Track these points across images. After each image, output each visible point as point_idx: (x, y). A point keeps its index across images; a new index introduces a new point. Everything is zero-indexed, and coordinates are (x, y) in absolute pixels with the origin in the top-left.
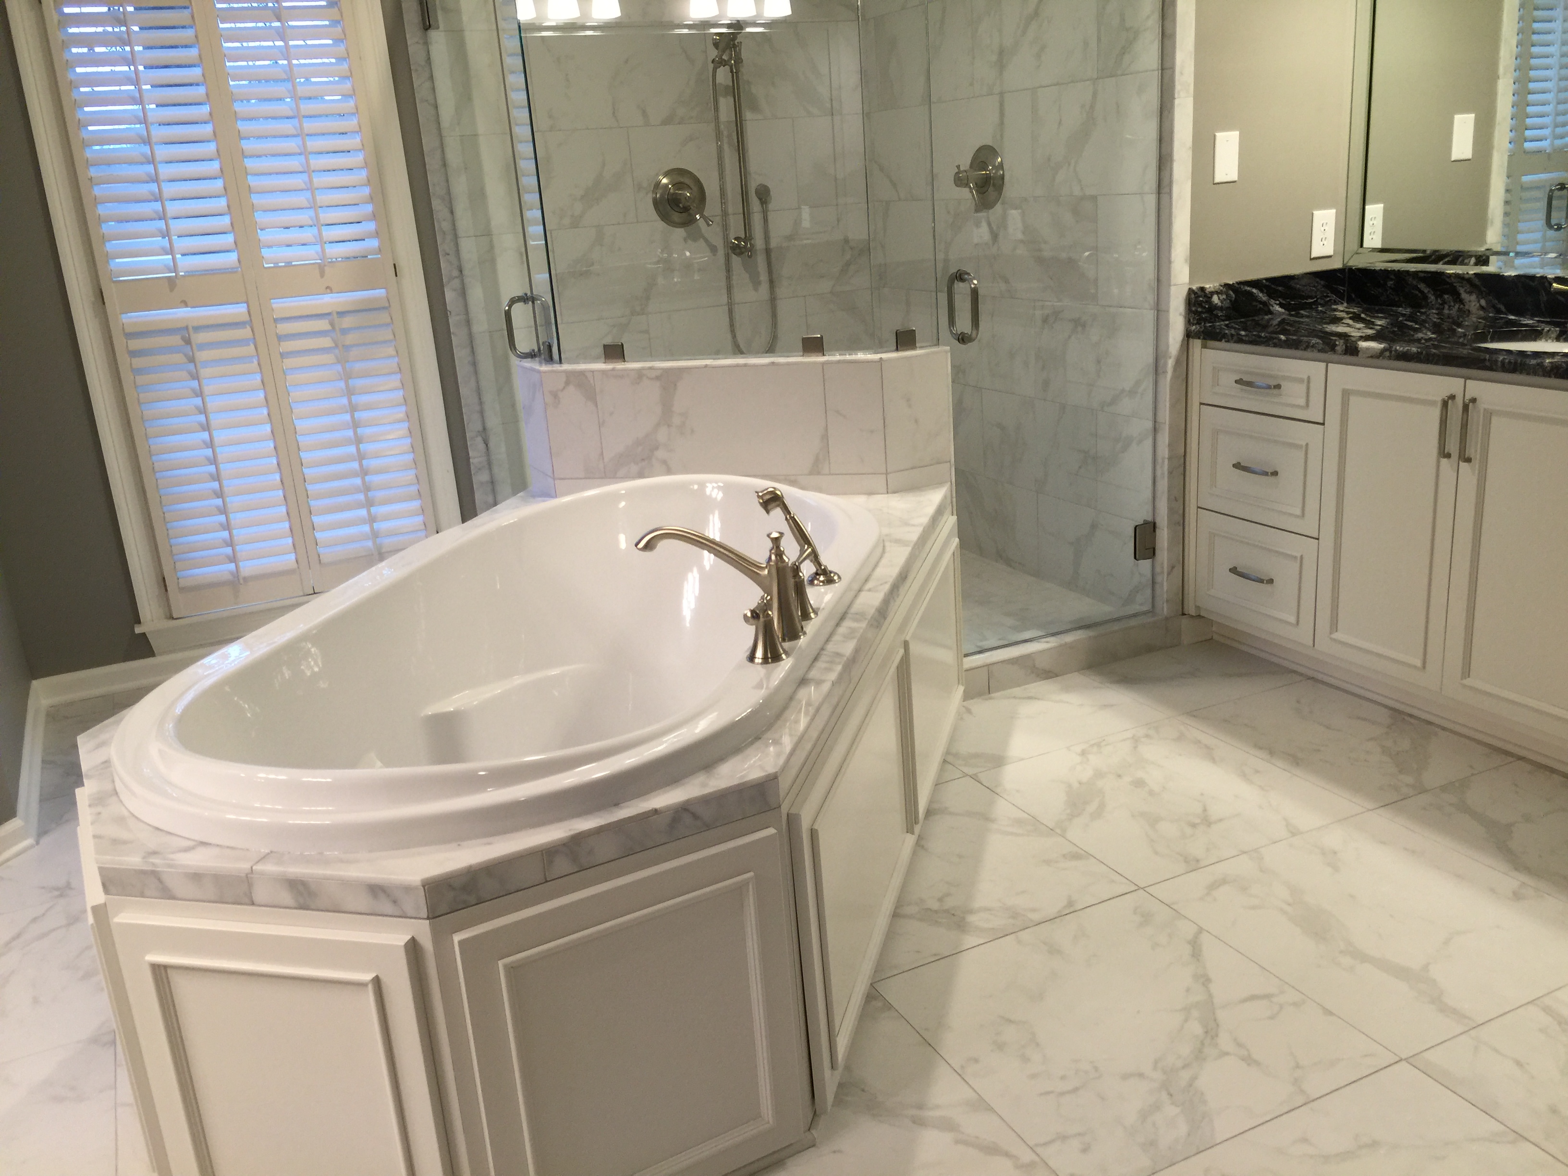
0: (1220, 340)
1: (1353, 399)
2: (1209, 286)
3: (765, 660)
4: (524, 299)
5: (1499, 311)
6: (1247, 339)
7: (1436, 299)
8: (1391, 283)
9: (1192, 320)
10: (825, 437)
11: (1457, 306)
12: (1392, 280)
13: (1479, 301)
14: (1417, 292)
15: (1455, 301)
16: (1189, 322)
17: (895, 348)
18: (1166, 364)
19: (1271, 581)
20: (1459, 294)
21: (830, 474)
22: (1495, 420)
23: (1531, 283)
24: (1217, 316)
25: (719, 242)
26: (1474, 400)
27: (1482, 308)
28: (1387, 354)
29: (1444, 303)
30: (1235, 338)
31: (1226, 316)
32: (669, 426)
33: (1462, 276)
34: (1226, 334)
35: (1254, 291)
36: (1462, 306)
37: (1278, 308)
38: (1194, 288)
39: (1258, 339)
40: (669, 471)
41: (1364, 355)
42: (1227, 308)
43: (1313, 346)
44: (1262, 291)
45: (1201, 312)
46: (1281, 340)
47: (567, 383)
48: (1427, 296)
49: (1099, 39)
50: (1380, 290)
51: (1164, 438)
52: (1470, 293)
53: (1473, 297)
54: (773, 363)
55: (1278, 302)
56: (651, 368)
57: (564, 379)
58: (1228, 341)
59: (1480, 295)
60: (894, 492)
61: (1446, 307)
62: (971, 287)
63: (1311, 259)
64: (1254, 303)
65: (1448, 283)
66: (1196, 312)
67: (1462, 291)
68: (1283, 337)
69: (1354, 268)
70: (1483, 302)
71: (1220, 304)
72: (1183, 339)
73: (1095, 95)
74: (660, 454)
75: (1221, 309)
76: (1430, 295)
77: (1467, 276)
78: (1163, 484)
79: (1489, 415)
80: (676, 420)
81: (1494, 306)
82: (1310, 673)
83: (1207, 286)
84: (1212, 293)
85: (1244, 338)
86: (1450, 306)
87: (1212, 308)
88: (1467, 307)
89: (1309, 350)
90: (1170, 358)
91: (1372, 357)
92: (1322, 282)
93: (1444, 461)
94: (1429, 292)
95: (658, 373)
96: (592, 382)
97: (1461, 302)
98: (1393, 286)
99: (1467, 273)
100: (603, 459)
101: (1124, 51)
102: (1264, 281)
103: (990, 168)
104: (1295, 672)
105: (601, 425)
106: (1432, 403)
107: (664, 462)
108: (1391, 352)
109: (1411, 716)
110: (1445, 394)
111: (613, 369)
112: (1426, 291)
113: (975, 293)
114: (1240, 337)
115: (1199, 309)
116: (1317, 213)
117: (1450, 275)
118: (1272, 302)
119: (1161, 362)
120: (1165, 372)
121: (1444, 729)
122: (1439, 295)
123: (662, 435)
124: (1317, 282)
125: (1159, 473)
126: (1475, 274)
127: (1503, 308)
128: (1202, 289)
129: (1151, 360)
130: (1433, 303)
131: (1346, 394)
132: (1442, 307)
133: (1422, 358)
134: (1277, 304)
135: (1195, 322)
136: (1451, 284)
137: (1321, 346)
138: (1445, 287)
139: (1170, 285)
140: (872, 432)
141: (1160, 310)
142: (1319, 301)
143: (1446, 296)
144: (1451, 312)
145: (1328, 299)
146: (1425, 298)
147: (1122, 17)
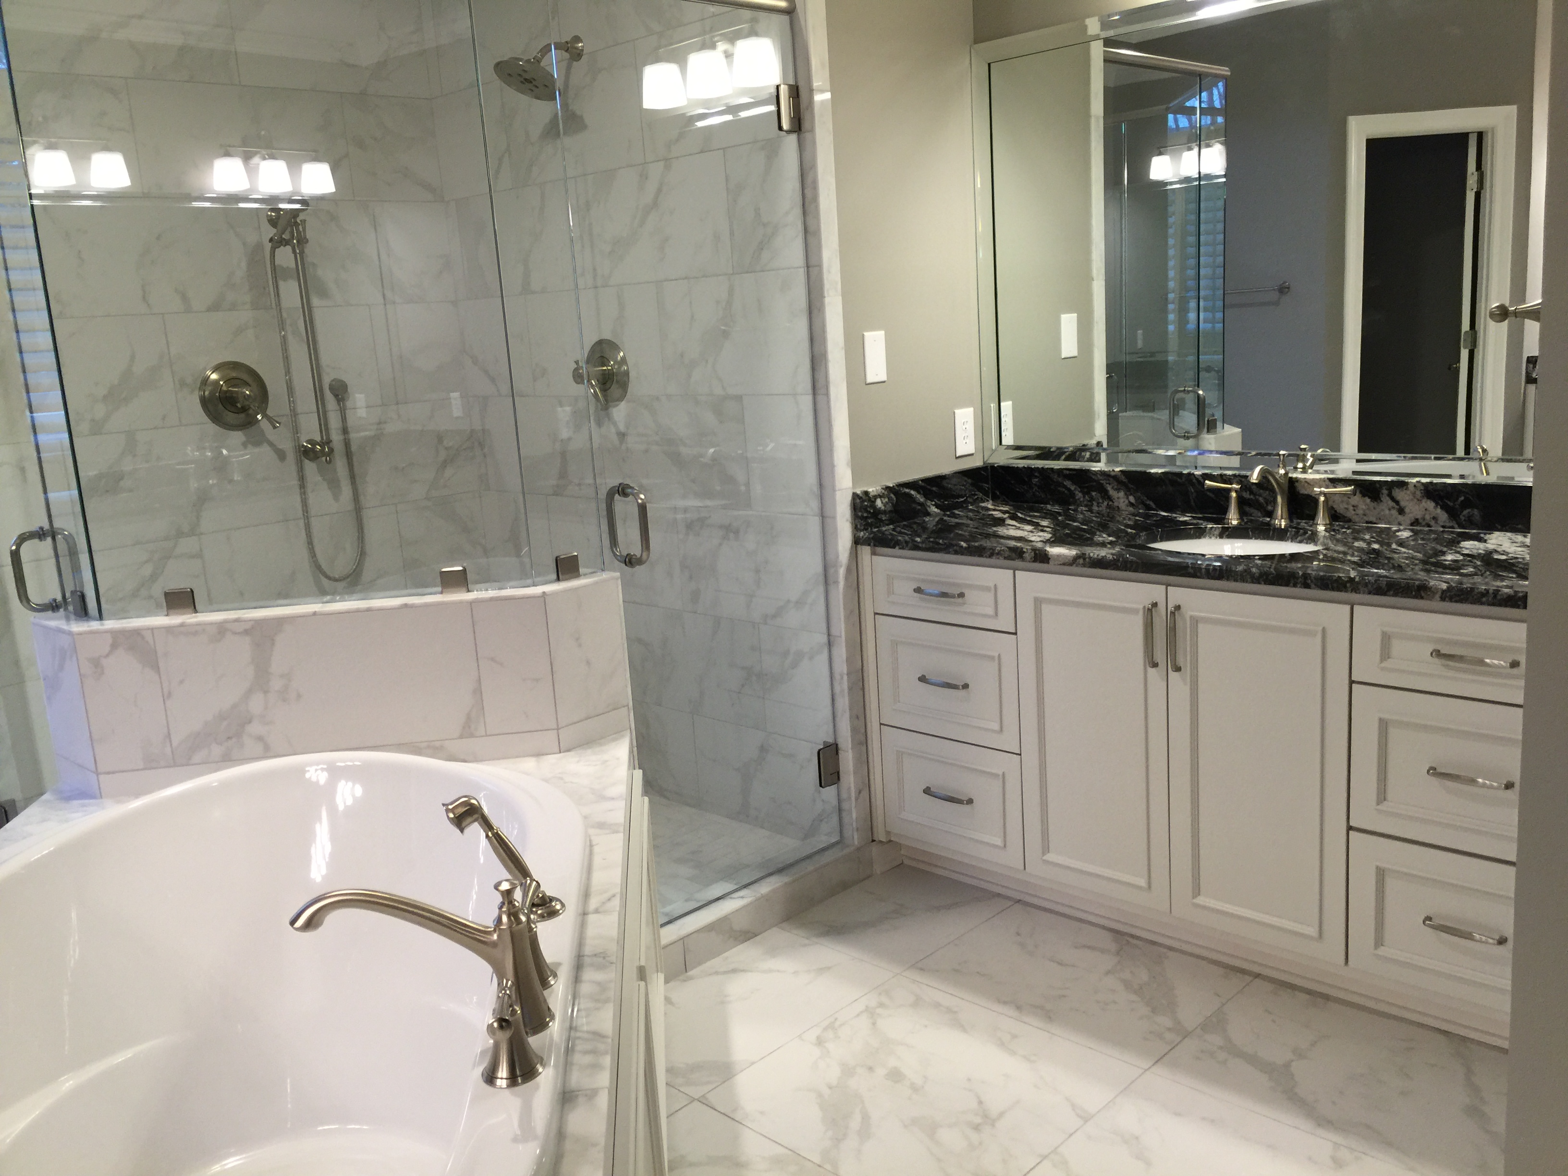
0: (894, 547)
1: (1047, 610)
2: (873, 490)
3: (513, 1081)
4: (40, 534)
5: (1148, 508)
6: (924, 546)
7: (1084, 497)
8: (1037, 480)
9: (859, 526)
10: (478, 691)
11: (1106, 503)
12: (1036, 477)
13: (1128, 498)
14: (1064, 490)
15: (1103, 498)
16: (856, 528)
17: (554, 576)
18: (837, 572)
19: (970, 801)
20: (1106, 492)
21: (486, 736)
22: (1201, 626)
23: (1179, 480)
24: (881, 520)
25: (287, 445)
26: (1178, 608)
27: (1131, 504)
28: (1081, 561)
29: (1092, 499)
30: (910, 545)
31: (889, 520)
32: (266, 692)
33: (1108, 473)
34: (900, 540)
35: (913, 492)
36: (1111, 503)
37: (934, 509)
38: (859, 492)
39: (936, 546)
40: (268, 753)
41: (1056, 563)
42: (890, 511)
43: (998, 554)
44: (919, 493)
45: (867, 518)
46: (962, 547)
47: (114, 646)
48: (1074, 494)
49: (732, 233)
50: (1025, 487)
51: (841, 652)
52: (1118, 490)
53: (1122, 494)
54: (406, 606)
55: (933, 503)
56: (237, 620)
57: (110, 641)
58: (902, 548)
59: (1128, 492)
60: (569, 750)
61: (1095, 503)
62: (638, 502)
63: (957, 458)
64: (914, 505)
65: (1095, 481)
66: (862, 518)
67: (1109, 488)
68: (963, 544)
69: (996, 465)
70: (1132, 499)
71: (883, 508)
72: (852, 547)
73: (731, 291)
74: (255, 728)
75: (885, 512)
76: (1077, 492)
77: (1113, 474)
78: (843, 703)
79: (1195, 621)
80: (276, 684)
81: (1143, 503)
82: (1018, 896)
83: (870, 490)
84: (876, 497)
85: (920, 545)
86: (1098, 503)
87: (877, 512)
88: (1116, 504)
89: (994, 557)
90: (841, 566)
91: (1064, 564)
92: (970, 481)
93: (1152, 671)
94: (1075, 489)
95: (248, 626)
96: (151, 642)
97: (1110, 498)
98: (1038, 484)
99: (1113, 470)
100: (171, 741)
101: (761, 247)
102: (920, 482)
103: (612, 363)
104: (999, 895)
105: (167, 696)
106: (1134, 611)
107: (260, 739)
108: (1084, 559)
109: (1132, 936)
110: (1148, 604)
111: (182, 625)
112: (1073, 488)
113: (643, 508)
114: (915, 543)
115: (865, 515)
116: (958, 412)
117: (1096, 473)
118: (929, 503)
119: (831, 571)
120: (836, 582)
121: (1171, 948)
122: (1086, 491)
123: (256, 704)
124: (966, 481)
125: (837, 689)
126: (1120, 471)
127: (1154, 506)
128: (866, 493)
129: (820, 569)
130: (1082, 499)
131: (1038, 603)
132: (1089, 503)
133: (1119, 565)
134: (933, 505)
135: (862, 528)
136: (1098, 482)
137: (1007, 553)
138: (1091, 484)
139: (834, 490)
140: (537, 680)
141: (825, 517)
142: (968, 499)
143: (1094, 494)
144: (1100, 509)
145: (976, 497)
146: (1072, 494)
147: (757, 212)
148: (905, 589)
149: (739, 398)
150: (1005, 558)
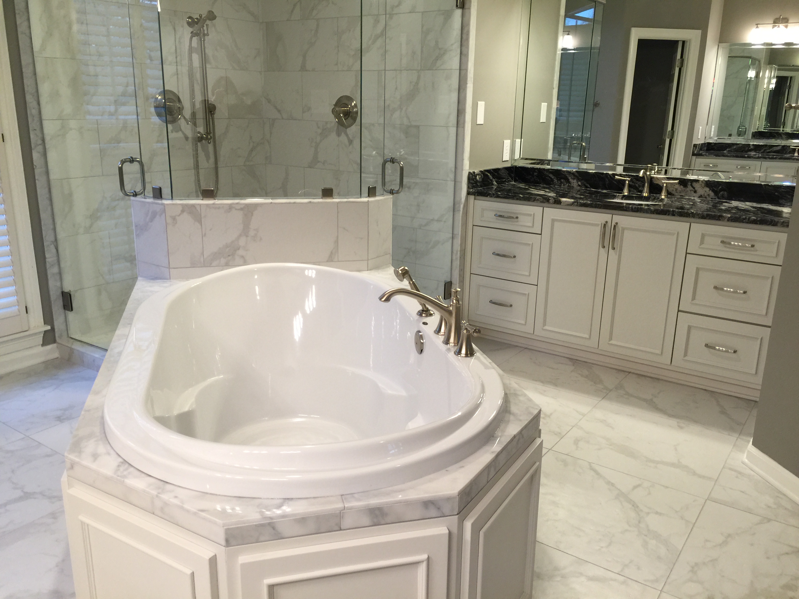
0: (487, 196)
1: (556, 224)
2: (477, 171)
5: (587, 187)
6: (502, 196)
7: (558, 181)
8: (536, 173)
9: (470, 187)
10: (337, 242)
11: (567, 185)
12: (536, 172)
13: (578, 183)
14: (548, 178)
15: (567, 183)
16: (468, 187)
18: (460, 207)
19: (511, 306)
20: (568, 180)
21: (338, 261)
22: (626, 232)
23: (602, 176)
24: (478, 185)
25: (190, 134)
26: (617, 223)
27: (579, 185)
29: (561, 183)
30: (495, 195)
31: (480, 185)
32: (247, 236)
33: (570, 172)
34: (490, 193)
35: (489, 174)
36: (570, 185)
37: (495, 183)
38: (472, 172)
39: (508, 196)
40: (245, 263)
41: (564, 204)
42: (481, 181)
43: (537, 200)
44: (491, 175)
45: (473, 183)
46: (520, 197)
47: (183, 211)
48: (553, 180)
49: (422, 52)
50: (530, 176)
51: (458, 242)
52: (574, 179)
53: (575, 181)
54: (310, 202)
55: (495, 180)
56: (237, 204)
57: (181, 209)
58: (491, 197)
59: (578, 180)
60: (370, 270)
61: (562, 185)
62: (400, 166)
63: (503, 161)
64: (489, 180)
65: (563, 175)
66: (472, 183)
67: (570, 178)
69: (517, 166)
70: (580, 183)
71: (479, 180)
72: (466, 195)
73: (419, 77)
74: (241, 252)
75: (479, 182)
76: (555, 180)
77: (572, 172)
78: (457, 263)
79: (623, 229)
80: (252, 233)
81: (585, 185)
82: (526, 346)
83: (475, 171)
84: (477, 174)
85: (500, 196)
86: (564, 185)
87: (477, 181)
88: (572, 185)
89: (535, 201)
90: (462, 204)
91: (568, 205)
92: (507, 172)
93: (602, 250)
94: (554, 178)
95: (242, 206)
96: (199, 210)
97: (569, 182)
98: (537, 175)
99: (573, 171)
100: (203, 256)
101: (437, 59)
102: (492, 171)
103: (350, 106)
104: (517, 346)
105: (204, 235)
106: (596, 225)
107: (242, 257)
108: (578, 203)
109: (577, 360)
110: (604, 222)
111: (214, 204)
112: (553, 178)
113: (402, 169)
114: (497, 195)
115: (473, 182)
116: (505, 141)
117: (564, 171)
118: (494, 180)
119: (457, 206)
120: (459, 210)
121: (593, 364)
122: (559, 179)
123: (242, 242)
124: (506, 172)
125: (454, 258)
126: (576, 171)
127: (589, 186)
128: (474, 172)
129: (451, 204)
130: (556, 183)
131: (553, 221)
132: (560, 184)
133: (593, 205)
134: (495, 181)
135: (471, 188)
136: (565, 175)
137: (542, 200)
138: (562, 176)
139: (462, 170)
140: (362, 239)
141: (456, 181)
142: (506, 180)
143: (562, 180)
144: (565, 187)
145: (509, 179)
146: (552, 180)
147: (437, 42)
148: (490, 215)
149: (418, 127)
150: (541, 202)
